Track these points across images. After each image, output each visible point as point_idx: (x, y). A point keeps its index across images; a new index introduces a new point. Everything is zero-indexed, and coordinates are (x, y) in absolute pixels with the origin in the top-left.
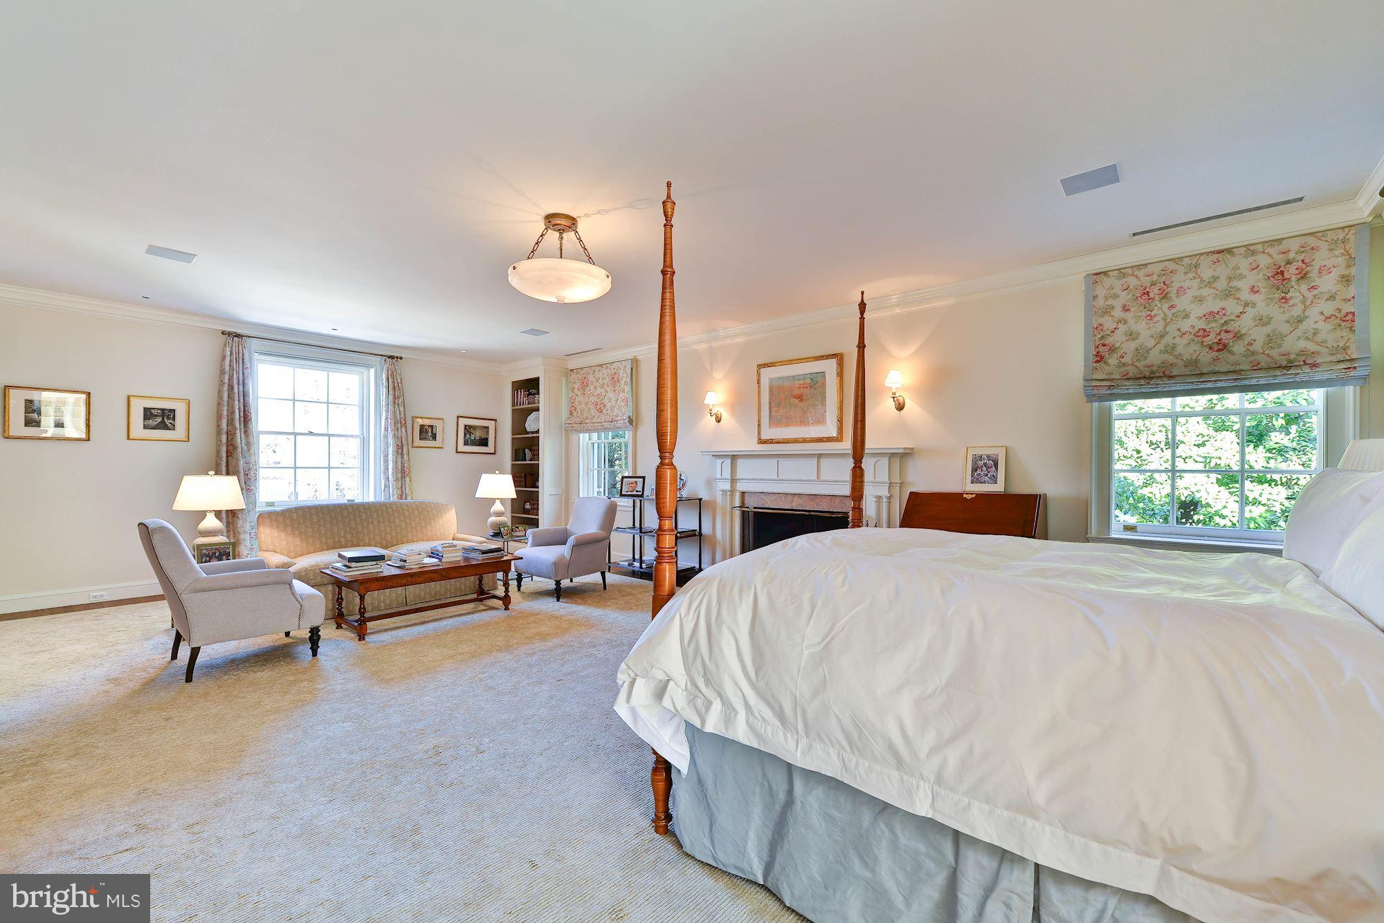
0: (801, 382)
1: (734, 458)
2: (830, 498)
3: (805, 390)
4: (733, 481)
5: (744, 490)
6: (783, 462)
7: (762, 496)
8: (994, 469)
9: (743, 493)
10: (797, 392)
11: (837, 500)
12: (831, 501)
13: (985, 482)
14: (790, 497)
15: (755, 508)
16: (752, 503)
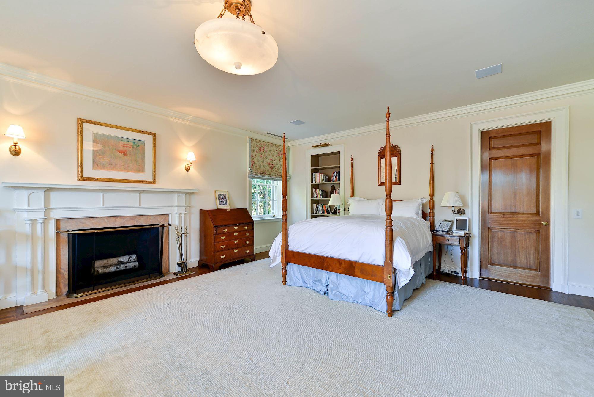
0: (125, 143)
1: (49, 190)
2: (146, 217)
3: (128, 149)
4: (48, 210)
5: (58, 217)
6: (107, 195)
7: (83, 220)
8: (225, 199)
9: (58, 220)
10: (121, 148)
11: (152, 218)
12: (147, 218)
13: (223, 205)
14: (113, 219)
15: (73, 230)
16: (70, 227)
